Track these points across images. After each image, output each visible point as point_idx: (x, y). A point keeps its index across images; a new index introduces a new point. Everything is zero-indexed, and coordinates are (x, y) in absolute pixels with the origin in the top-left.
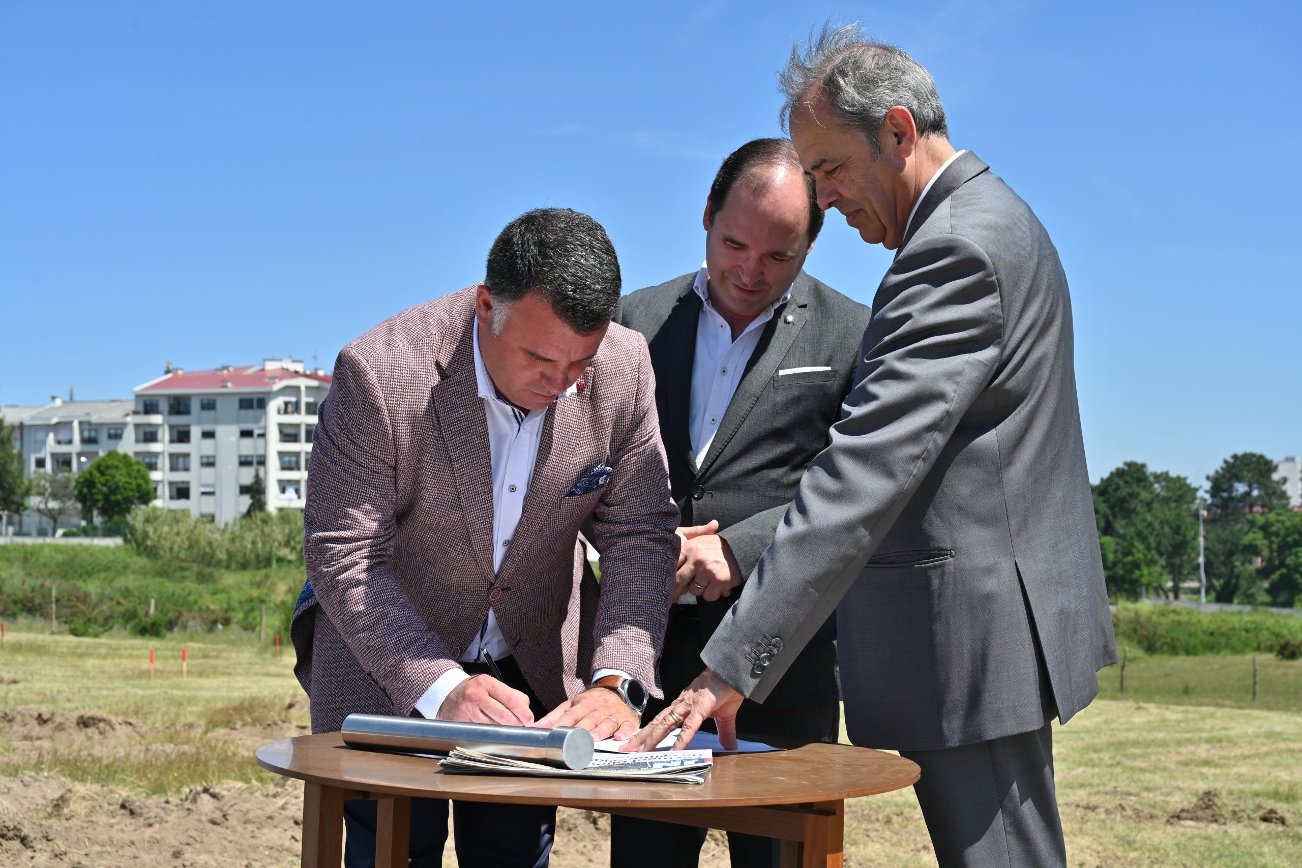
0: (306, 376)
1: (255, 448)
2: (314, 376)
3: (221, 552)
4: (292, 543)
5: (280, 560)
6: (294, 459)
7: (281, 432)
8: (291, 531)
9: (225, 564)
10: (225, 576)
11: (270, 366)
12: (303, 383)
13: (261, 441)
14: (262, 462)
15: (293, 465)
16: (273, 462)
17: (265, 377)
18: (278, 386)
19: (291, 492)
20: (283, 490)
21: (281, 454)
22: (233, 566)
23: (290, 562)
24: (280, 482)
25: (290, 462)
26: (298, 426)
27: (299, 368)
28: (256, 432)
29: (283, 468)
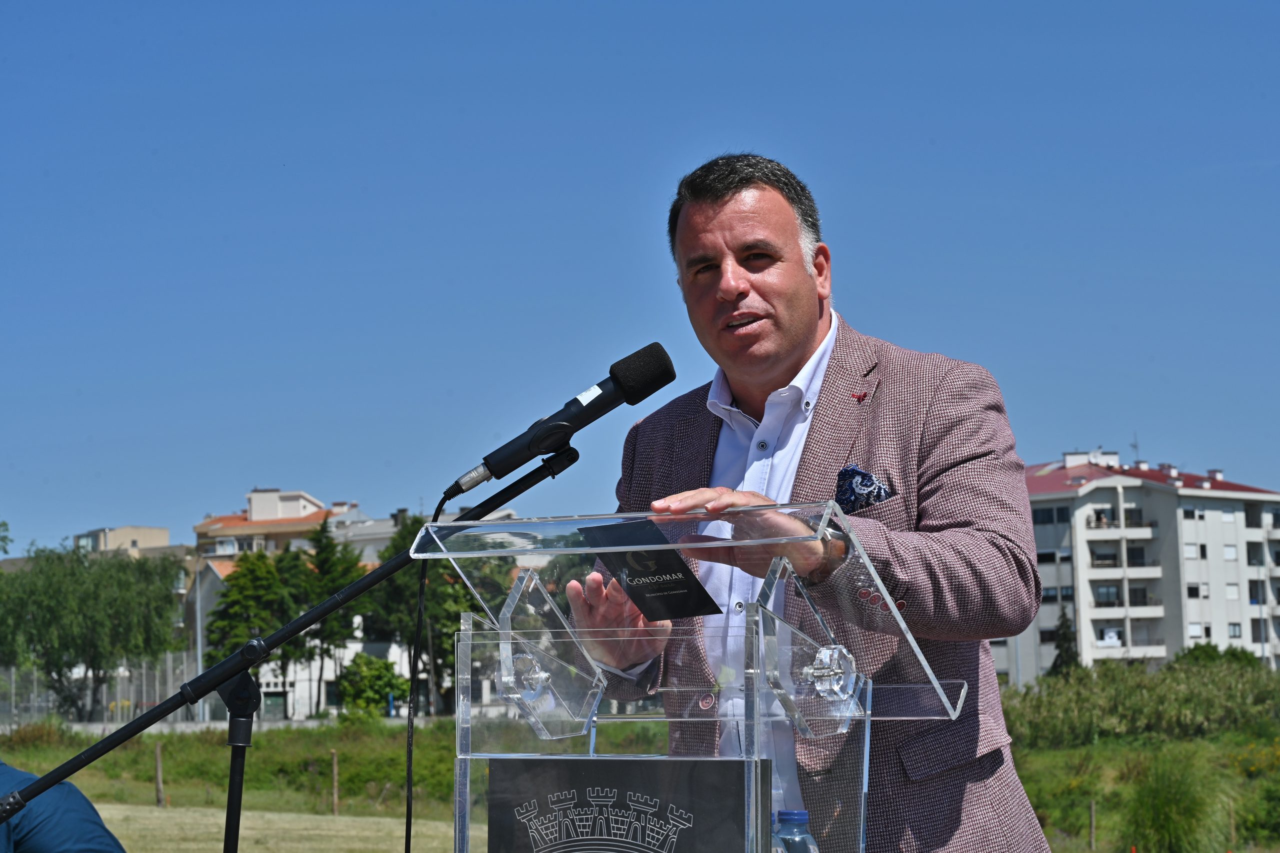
0: (1122, 472)
1: (1059, 577)
2: (1134, 472)
3: (1022, 725)
4: (1120, 709)
5: (1103, 733)
6: (1113, 590)
7: (1093, 553)
8: (1118, 692)
9: (1028, 741)
10: (1029, 759)
11: (1073, 462)
12: (1119, 482)
13: (1066, 567)
14: (1069, 595)
15: (1113, 599)
16: (1085, 596)
17: (1066, 477)
18: (1086, 488)
19: (1112, 639)
20: (1101, 636)
21: (1095, 584)
22: (1041, 743)
23: (1118, 736)
24: (1095, 622)
25: (1108, 594)
26: (1116, 543)
27: (1114, 461)
28: (1059, 555)
29: (1099, 604)
